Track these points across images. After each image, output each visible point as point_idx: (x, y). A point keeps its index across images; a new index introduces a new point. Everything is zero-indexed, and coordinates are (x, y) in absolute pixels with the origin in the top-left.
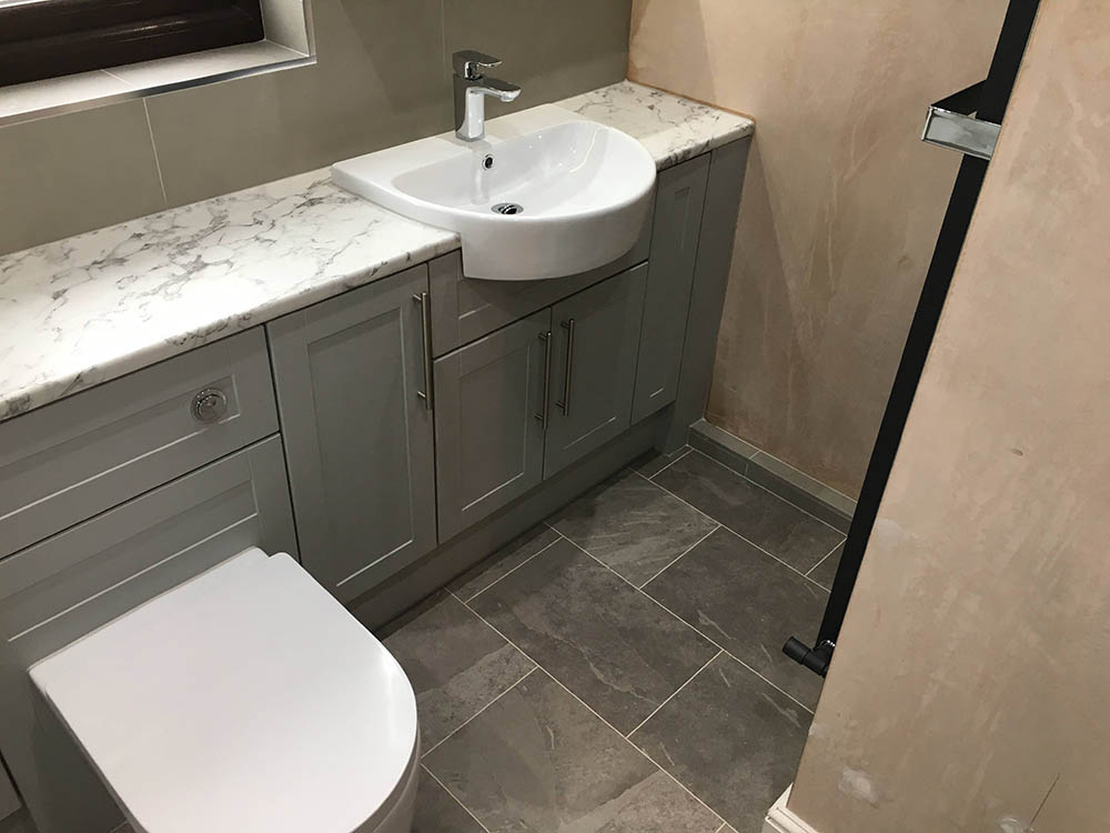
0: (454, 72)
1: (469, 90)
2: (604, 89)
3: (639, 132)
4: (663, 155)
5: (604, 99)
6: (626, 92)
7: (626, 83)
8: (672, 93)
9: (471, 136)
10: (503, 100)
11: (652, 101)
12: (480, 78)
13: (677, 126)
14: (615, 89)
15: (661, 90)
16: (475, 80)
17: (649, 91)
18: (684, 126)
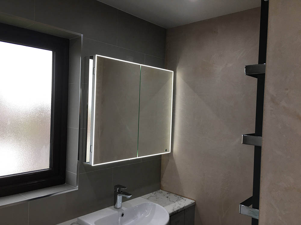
0: (114, 190)
1: (118, 195)
2: (155, 192)
3: (164, 205)
4: (171, 211)
5: (154, 195)
6: (161, 193)
7: (160, 190)
8: (173, 193)
9: (118, 207)
10: (127, 198)
11: (167, 195)
12: (121, 192)
13: (175, 202)
14: (157, 192)
15: (170, 192)
16: (120, 193)
17: (166, 192)
18: (177, 202)
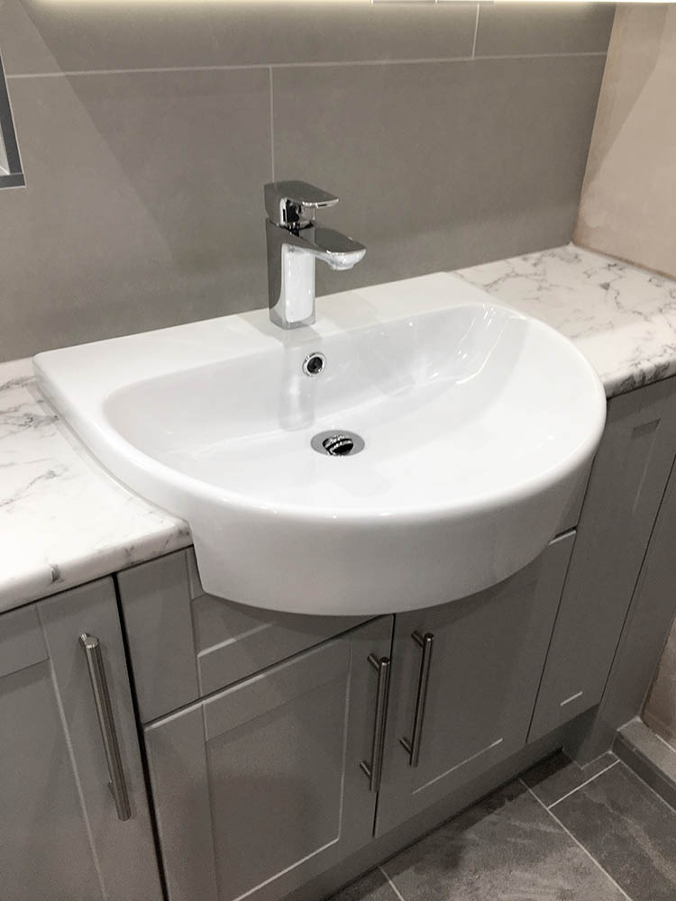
2: (536, 255)
4: (620, 371)
5: (533, 270)
6: (569, 261)
7: (571, 248)
8: (640, 267)
10: (334, 267)
11: (608, 276)
12: (310, 226)
13: (646, 319)
14: (554, 256)
15: (622, 261)
17: (604, 261)
18: (659, 320)
